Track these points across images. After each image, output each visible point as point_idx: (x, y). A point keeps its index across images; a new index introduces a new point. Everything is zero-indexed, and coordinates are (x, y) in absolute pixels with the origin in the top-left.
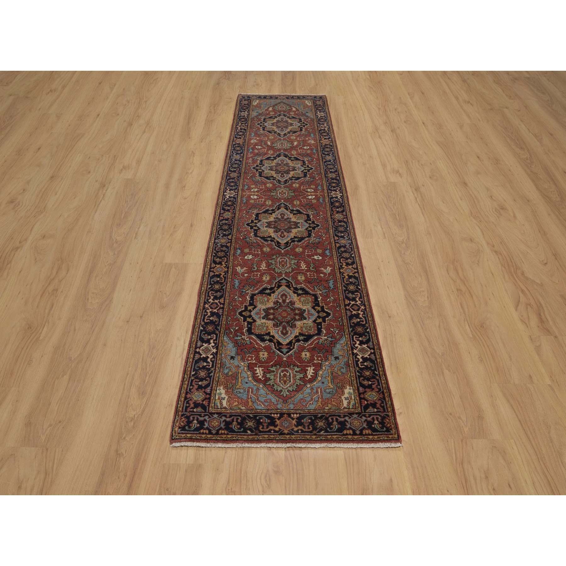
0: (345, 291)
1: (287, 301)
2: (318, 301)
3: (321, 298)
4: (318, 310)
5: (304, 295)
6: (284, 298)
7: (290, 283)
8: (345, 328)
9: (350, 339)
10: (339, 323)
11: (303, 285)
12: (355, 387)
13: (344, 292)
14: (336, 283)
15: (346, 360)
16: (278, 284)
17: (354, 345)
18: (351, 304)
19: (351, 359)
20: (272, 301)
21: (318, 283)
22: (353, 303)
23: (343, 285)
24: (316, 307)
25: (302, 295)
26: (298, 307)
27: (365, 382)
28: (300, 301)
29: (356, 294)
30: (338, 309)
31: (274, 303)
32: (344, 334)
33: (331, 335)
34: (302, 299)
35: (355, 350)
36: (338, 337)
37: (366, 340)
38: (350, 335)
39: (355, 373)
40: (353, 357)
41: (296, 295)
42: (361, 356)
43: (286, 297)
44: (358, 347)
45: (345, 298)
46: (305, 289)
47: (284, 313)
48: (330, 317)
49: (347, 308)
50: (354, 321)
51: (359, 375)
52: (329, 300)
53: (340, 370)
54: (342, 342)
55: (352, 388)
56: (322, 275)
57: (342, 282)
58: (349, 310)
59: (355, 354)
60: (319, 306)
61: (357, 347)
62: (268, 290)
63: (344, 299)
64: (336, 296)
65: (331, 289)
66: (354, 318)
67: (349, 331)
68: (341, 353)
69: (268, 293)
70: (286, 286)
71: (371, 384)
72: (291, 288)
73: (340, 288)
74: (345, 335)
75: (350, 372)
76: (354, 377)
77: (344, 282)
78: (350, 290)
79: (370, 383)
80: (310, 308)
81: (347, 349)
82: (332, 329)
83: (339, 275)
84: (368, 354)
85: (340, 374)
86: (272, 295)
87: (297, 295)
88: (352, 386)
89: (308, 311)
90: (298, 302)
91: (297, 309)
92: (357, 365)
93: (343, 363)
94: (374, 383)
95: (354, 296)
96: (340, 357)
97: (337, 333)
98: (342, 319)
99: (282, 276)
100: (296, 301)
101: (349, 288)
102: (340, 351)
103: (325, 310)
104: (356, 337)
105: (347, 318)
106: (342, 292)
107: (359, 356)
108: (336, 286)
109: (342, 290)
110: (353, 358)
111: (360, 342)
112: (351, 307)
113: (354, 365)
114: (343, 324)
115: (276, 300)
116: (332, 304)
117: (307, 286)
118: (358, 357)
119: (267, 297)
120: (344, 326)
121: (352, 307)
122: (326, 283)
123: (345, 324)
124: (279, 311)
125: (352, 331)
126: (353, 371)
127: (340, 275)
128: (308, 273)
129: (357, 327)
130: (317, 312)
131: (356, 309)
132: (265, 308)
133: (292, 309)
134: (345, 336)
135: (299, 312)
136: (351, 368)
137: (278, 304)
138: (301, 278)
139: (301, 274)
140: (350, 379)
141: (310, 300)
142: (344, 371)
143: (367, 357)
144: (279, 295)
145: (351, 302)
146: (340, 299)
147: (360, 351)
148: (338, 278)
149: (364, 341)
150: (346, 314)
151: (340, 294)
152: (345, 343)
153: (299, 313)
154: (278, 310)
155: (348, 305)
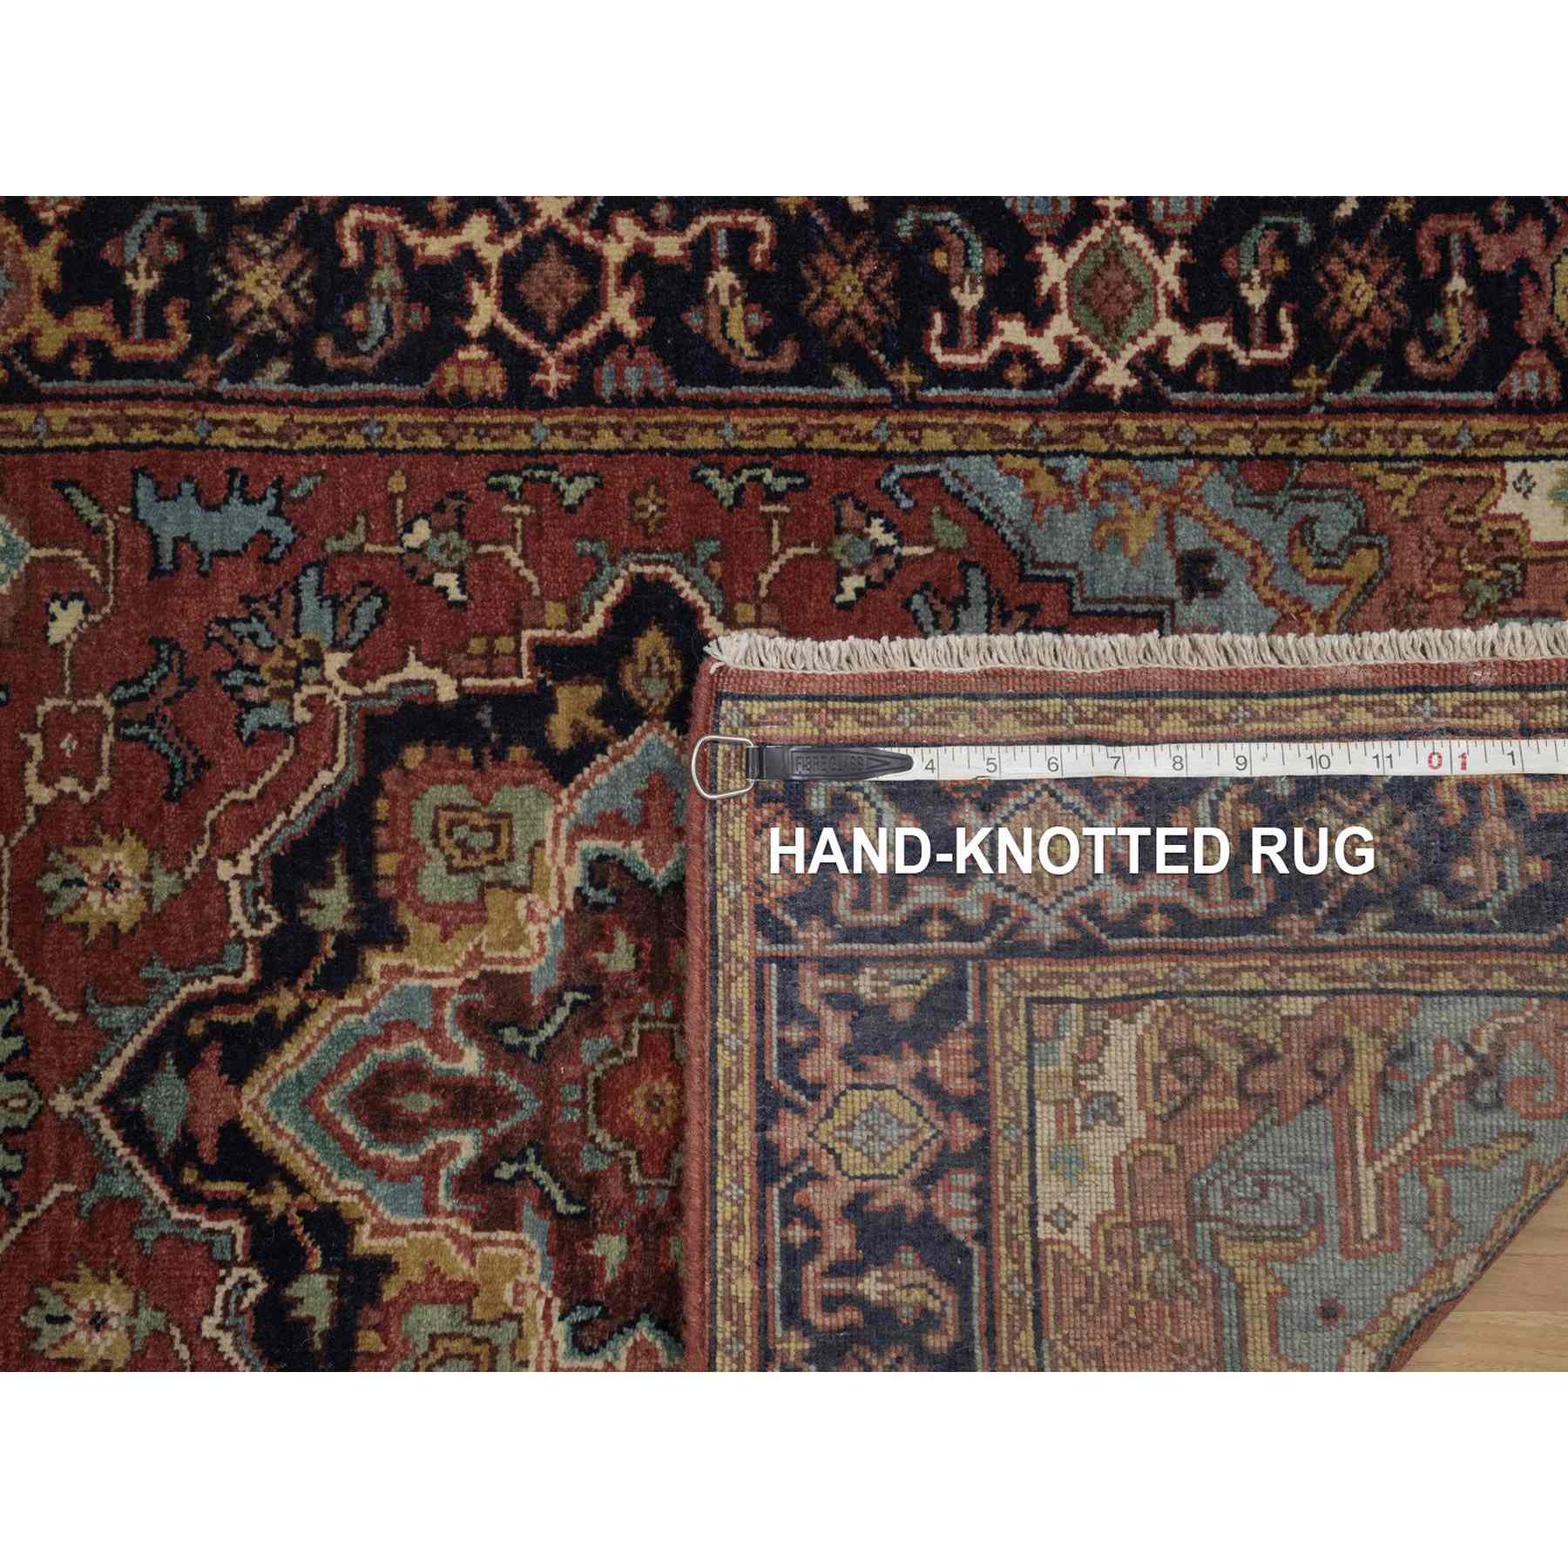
0: (306, 370)
1: (471, 1062)
2: (469, 701)
3: (415, 670)
4: (602, 710)
5: (387, 863)
6: (422, 1103)
7: (196, 1027)
8: (826, 440)
9: (971, 406)
10: (773, 497)
11: (224, 870)
12: (1508, 435)
13: (325, 390)
14: (186, 461)
15: (1215, 490)
16: (209, 1173)
17: (1039, 376)
18: (510, 328)
19: (1204, 428)
20: (469, 1247)
21: (189, 683)
22: (485, 309)
23: (224, 386)
24: (560, 731)
25: (387, 889)
26: (555, 946)
27: (1456, 331)
28: (475, 914)
29: (353, 251)
30: (574, 491)
31: (501, 1216)
32: (904, 456)
33: (917, 601)
34: (435, 882)
35: (1099, 380)
36: (950, 533)
37: (989, 243)
38: (916, 405)
39: (1359, 409)
40: (1185, 409)
41: (377, 962)
42: (1167, 326)
43: (413, 1074)
44: (1063, 342)
45: (419, 391)
46: (296, 845)
47: (637, 1111)
48: (689, 593)
49: (553, 377)
50: (736, 330)
51: (1375, 375)
52: (448, 581)
53: (1328, 559)
54: (1010, 500)
55: (1513, 470)
56: (65, 622)
57: (176, 385)
58: (588, 360)
59: (1146, 381)
60: (540, 703)
61: (1072, 353)
62: (297, 1289)
63: (433, 401)
64: (397, 483)
65: (284, 533)
66: (694, 320)
67: (860, 406)
68: (1143, 531)
69: (339, 1290)
70: (238, 1070)
71: (1473, 273)
72: (268, 1017)
73: (269, 421)
74: (921, 457)
75: (1347, 460)
76: (1408, 434)
77: (172, 369)
78: (291, 314)
79: (1458, 284)
80: (577, 803)
81: (1098, 456)
82: (852, 583)
83: (59, 417)
84: (1148, 252)
85: (1367, 561)
86: (365, 1242)
87: (380, 944)
88: (1499, 460)
89: (610, 824)
90: (484, 936)
91: (575, 951)
92: (1264, 376)
93: (1258, 522)
94: (1456, 248)
95: (386, 276)
96: (1190, 537)
97: (902, 540)
98: (725, 459)
99: (75, 1127)
100: (476, 956)
101: (266, 323)
102: (1121, 538)
103: (592, 627)
104: (950, 341)
105: (696, 404)
106: (324, 404)
107: (1164, 342)
108: (243, 463)
109: (299, 403)
110: (1197, 411)
111: (1007, 311)
112: (540, 334)
113: (1268, 412)
114: (775, 453)
115: (444, 1199)
116: (512, 555)
117: (250, 820)
118: (1178, 356)
119: (404, 1306)
120: (801, 449)
121: (551, 324)
122: (188, 578)
123: (779, 439)
124: (602, 1164)
125: (871, 375)
126: (1340, 426)
127: (58, 399)
128: (42, 795)
129: (825, 314)
130: (624, 732)
131: (574, 287)
132: (560, 1329)
133: (590, 1016)
134: (941, 455)
135: (621, 939)
136: (1310, 446)
137: (506, 1171)
138: (111, 883)
139: (50, 882)
140: (1427, 472)
141: (458, 794)
142: (1334, 523)
143: (1183, 269)
144: (380, 1169)
145: (475, 327)
146: (436, 442)
147: (1112, 331)
148: (104, 434)
149: (995, 264)
150: (648, 400)
151: (354, 440)
152: (1019, 462)
153: (637, 931)
154: (593, 1181)
155: (520, 364)
